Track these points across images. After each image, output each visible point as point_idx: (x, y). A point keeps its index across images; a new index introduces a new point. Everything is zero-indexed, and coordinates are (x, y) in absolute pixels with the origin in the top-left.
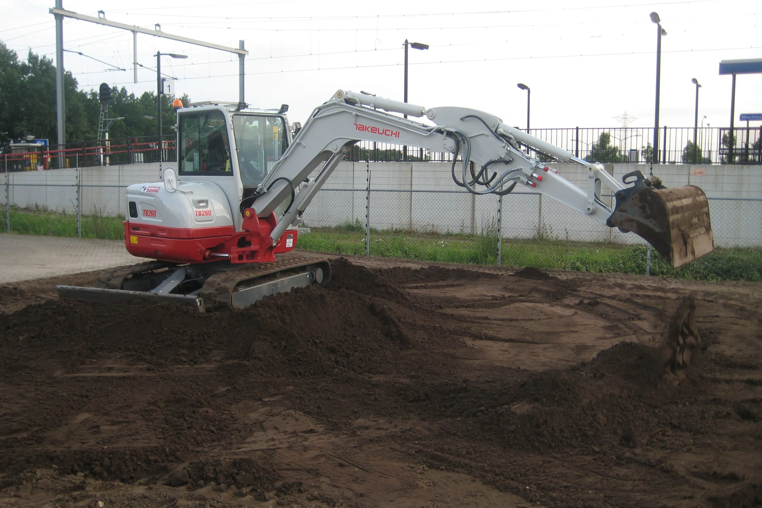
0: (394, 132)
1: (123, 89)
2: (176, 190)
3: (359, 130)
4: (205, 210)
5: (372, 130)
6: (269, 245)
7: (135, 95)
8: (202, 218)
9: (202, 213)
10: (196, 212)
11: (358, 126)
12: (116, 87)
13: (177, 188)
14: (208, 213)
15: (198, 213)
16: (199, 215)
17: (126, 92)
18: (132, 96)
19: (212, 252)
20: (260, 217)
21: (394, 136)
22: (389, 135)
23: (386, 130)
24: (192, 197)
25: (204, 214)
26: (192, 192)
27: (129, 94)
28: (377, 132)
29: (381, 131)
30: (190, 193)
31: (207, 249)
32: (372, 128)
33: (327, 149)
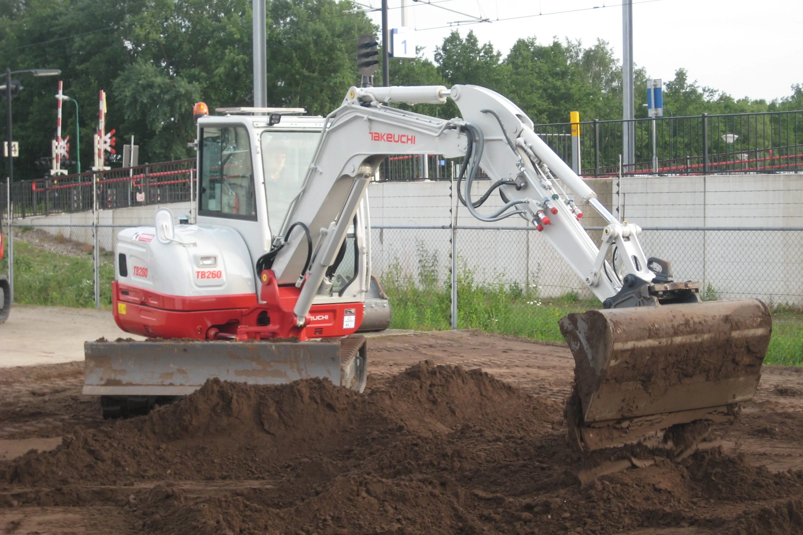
0: (410, 137)
1: (471, 36)
2: (172, 241)
3: (375, 140)
4: (212, 270)
5: (387, 138)
6: (292, 326)
7: (493, 47)
8: (205, 281)
9: (207, 275)
10: (198, 272)
11: (374, 135)
12: (457, 33)
13: (174, 238)
14: (217, 275)
15: (200, 274)
16: (202, 277)
17: (476, 40)
18: (488, 49)
19: (221, 331)
20: (281, 282)
21: (410, 142)
22: (404, 142)
23: (402, 136)
24: (193, 251)
25: (211, 276)
26: (195, 244)
27: (480, 45)
28: (392, 139)
29: (396, 139)
30: (191, 246)
31: (213, 326)
32: (388, 134)
33: (344, 173)
